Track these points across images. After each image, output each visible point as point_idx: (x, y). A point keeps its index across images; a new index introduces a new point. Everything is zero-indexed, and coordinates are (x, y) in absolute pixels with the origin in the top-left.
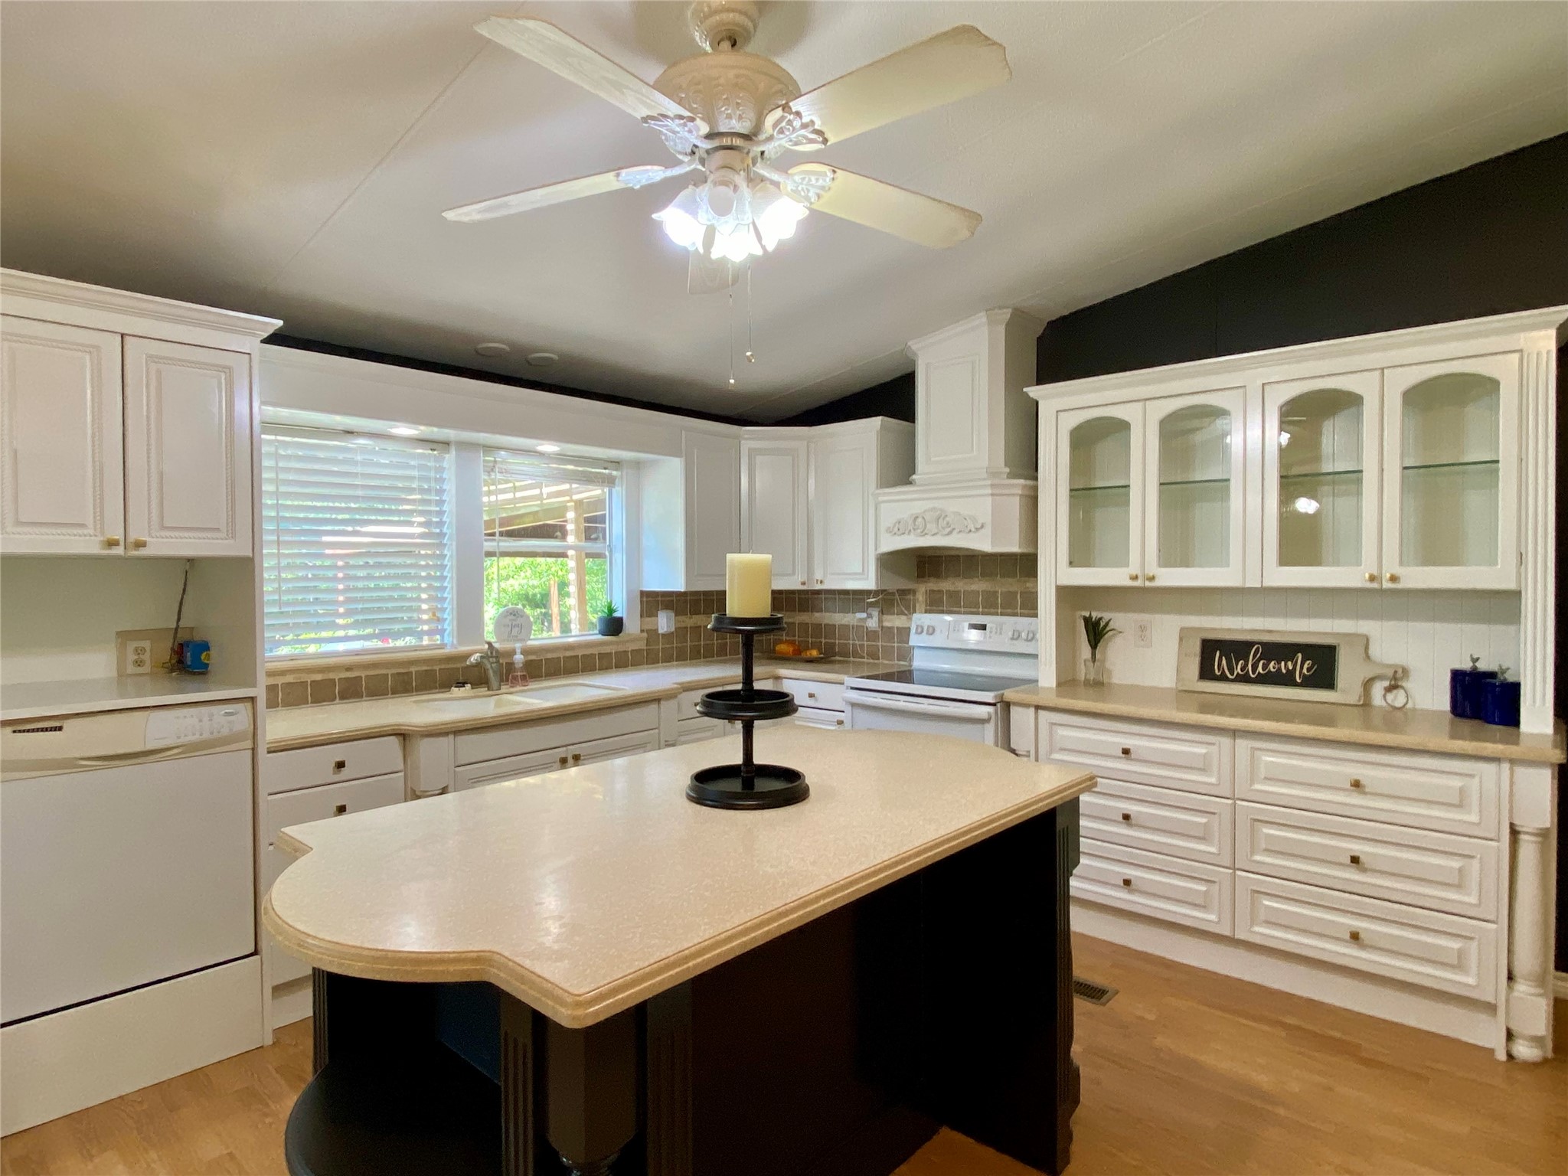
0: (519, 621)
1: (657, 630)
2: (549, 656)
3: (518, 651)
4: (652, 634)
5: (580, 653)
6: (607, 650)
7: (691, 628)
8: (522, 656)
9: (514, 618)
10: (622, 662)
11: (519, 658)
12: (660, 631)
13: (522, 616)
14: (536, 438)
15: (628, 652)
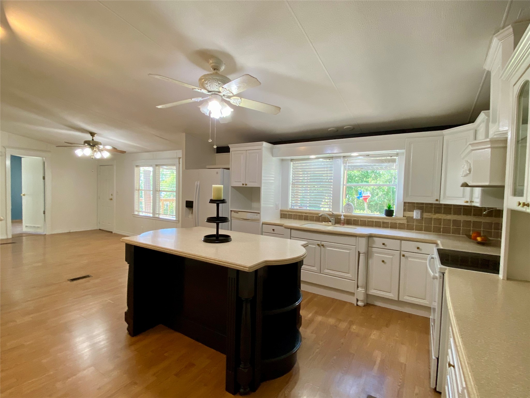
0: (350, 207)
1: (413, 217)
2: (362, 219)
3: (342, 215)
4: (410, 219)
5: (374, 220)
6: (385, 221)
7: (434, 219)
8: (343, 217)
9: (348, 206)
10: (394, 226)
11: (342, 217)
12: (414, 218)
13: (350, 206)
14: (350, 152)
15: (397, 223)
